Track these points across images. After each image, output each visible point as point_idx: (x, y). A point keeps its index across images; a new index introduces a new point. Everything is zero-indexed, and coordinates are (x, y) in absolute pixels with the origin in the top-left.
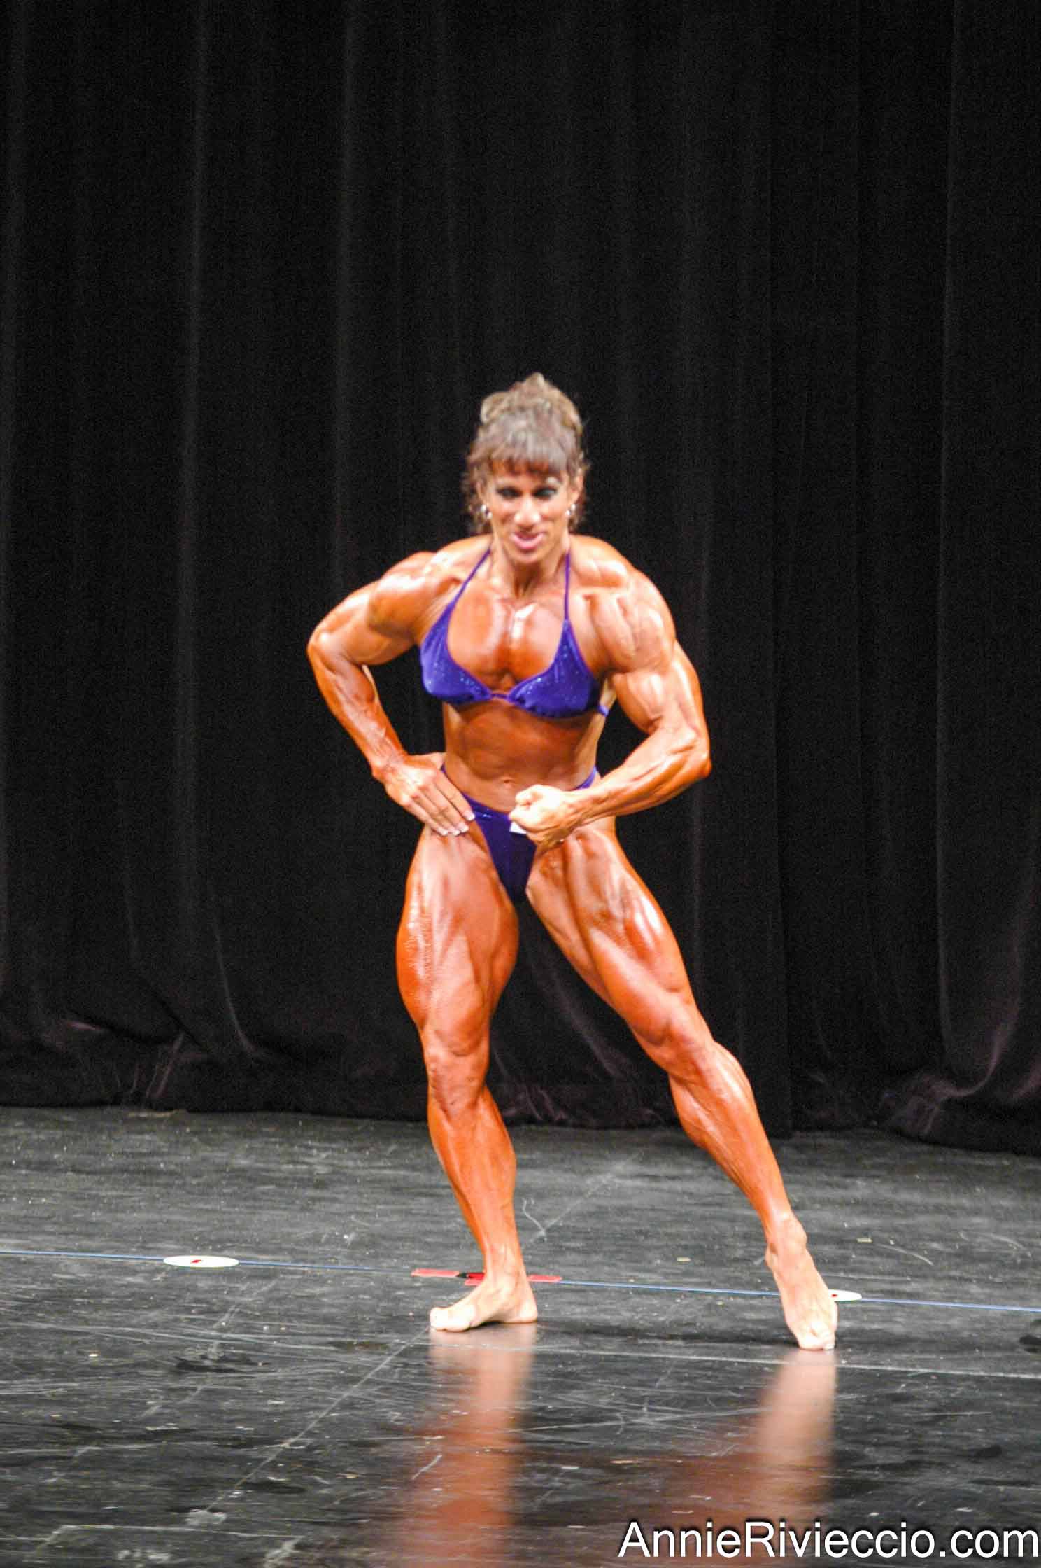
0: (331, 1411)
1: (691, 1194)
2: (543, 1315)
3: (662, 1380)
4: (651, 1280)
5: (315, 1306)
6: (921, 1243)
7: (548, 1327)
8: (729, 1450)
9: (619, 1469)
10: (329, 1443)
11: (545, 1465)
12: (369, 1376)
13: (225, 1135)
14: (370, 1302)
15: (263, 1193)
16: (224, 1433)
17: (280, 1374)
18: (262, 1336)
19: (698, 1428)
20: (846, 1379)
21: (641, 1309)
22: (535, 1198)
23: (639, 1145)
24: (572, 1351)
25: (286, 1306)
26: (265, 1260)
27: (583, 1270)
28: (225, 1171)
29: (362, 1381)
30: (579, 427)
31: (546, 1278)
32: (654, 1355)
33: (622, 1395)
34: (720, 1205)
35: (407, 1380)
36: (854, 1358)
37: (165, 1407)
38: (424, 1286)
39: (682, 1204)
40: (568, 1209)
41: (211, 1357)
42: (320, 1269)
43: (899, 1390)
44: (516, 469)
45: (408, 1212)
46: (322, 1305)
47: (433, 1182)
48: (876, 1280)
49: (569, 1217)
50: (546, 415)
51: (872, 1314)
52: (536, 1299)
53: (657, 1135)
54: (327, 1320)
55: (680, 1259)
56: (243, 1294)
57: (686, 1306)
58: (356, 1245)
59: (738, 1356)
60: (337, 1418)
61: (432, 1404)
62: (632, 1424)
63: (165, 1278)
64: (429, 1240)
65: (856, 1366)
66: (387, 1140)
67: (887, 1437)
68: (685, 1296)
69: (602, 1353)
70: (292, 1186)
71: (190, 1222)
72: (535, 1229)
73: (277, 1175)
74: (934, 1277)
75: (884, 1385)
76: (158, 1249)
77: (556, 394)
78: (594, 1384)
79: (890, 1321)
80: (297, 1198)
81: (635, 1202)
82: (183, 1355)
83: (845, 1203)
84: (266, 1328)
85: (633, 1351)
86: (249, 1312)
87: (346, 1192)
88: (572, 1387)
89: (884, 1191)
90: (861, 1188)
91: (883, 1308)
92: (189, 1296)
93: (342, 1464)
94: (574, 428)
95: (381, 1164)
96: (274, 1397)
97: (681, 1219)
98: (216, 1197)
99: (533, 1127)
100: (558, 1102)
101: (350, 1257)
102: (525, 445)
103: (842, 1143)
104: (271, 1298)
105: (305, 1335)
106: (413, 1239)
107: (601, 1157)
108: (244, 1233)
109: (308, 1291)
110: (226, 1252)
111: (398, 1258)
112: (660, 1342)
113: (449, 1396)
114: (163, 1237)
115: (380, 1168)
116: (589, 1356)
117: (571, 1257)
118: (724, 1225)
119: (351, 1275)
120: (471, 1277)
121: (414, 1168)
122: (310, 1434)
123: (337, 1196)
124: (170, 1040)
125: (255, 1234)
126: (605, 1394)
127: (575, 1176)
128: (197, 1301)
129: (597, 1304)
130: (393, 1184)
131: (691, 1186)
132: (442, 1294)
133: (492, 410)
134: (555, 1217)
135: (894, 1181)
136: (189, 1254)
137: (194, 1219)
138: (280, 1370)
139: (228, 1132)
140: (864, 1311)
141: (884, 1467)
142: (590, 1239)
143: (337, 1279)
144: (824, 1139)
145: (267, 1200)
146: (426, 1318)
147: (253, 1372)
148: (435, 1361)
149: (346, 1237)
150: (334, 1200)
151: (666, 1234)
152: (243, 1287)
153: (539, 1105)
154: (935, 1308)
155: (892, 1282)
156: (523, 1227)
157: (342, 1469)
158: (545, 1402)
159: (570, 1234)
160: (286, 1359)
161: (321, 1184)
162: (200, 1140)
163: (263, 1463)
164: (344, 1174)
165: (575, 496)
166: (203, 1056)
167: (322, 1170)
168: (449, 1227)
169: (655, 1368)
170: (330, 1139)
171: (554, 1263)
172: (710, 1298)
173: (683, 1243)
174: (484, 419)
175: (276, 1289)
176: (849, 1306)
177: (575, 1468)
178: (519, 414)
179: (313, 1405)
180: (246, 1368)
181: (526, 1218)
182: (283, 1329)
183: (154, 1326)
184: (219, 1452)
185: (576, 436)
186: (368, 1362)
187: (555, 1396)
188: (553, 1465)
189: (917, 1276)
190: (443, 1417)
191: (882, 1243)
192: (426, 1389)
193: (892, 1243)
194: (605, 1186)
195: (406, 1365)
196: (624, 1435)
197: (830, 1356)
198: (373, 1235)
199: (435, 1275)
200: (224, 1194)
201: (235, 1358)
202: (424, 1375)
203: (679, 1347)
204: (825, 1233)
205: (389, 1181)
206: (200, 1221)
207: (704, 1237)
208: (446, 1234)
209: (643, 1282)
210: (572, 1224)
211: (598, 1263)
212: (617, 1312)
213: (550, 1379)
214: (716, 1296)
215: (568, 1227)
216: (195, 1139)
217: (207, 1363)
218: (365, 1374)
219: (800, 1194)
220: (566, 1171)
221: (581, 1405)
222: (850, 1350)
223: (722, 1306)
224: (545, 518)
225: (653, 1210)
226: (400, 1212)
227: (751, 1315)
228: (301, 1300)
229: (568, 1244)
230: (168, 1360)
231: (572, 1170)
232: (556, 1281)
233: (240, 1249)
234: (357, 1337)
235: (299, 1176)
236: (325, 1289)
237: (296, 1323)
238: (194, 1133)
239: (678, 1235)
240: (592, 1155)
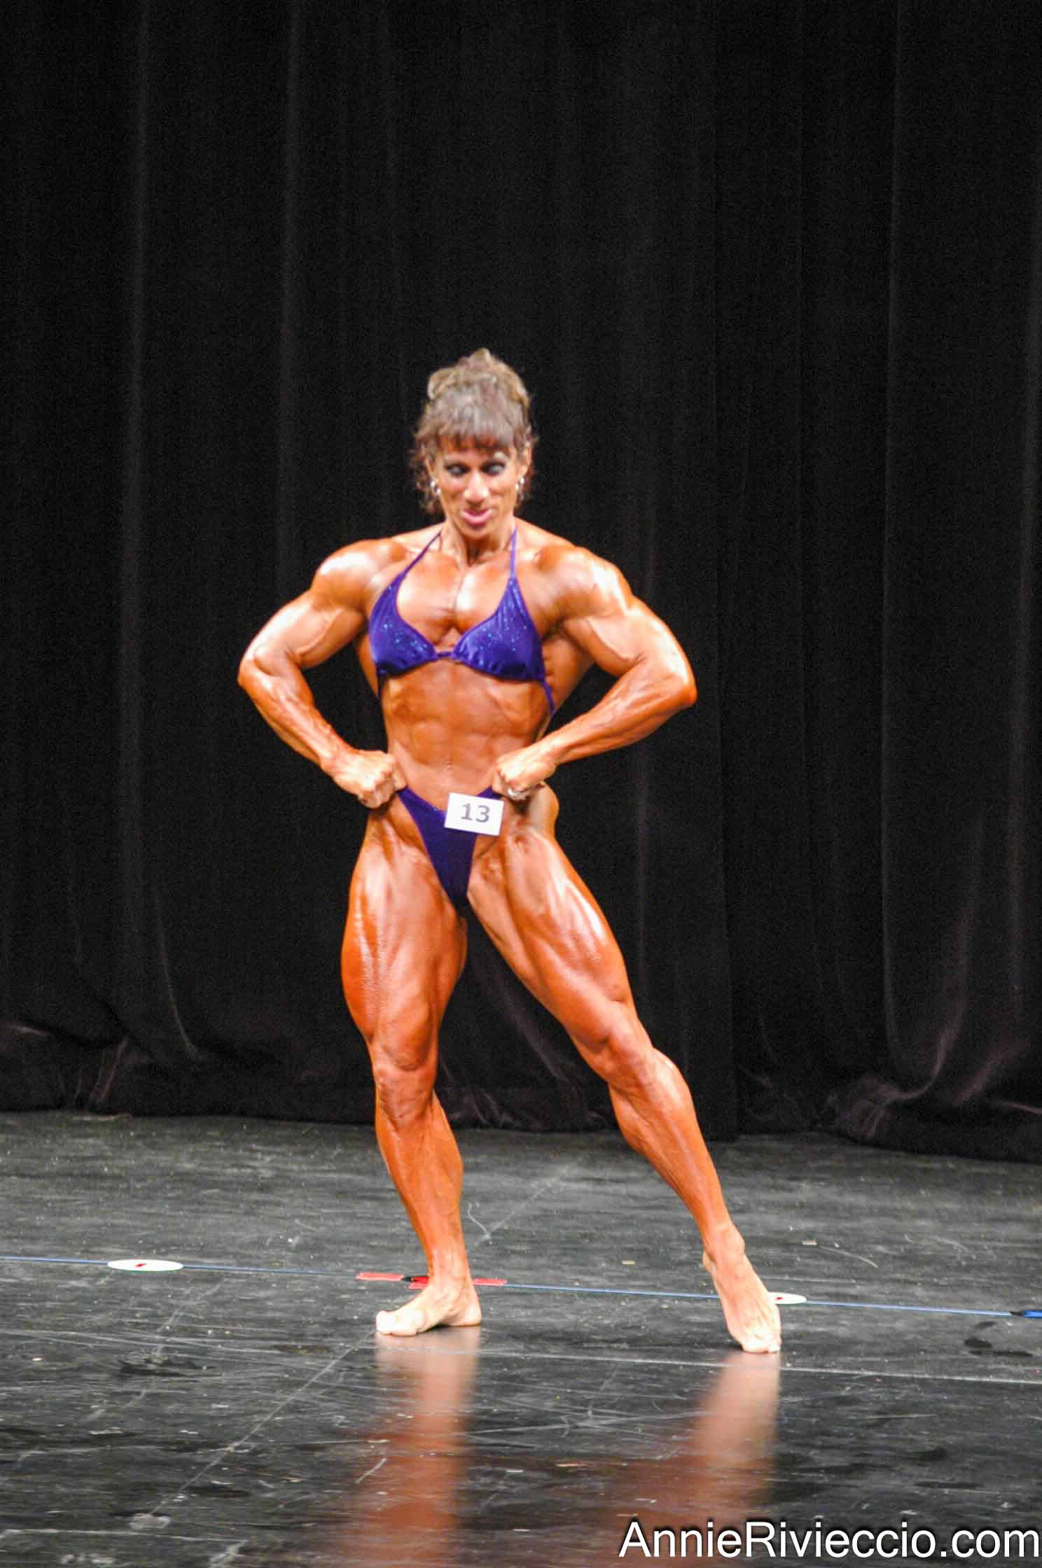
0: (275, 1415)
1: (635, 1198)
2: (487, 1319)
3: (606, 1384)
4: (597, 1283)
5: (258, 1310)
6: (865, 1246)
7: (493, 1332)
8: (673, 1453)
9: (564, 1473)
10: (274, 1446)
11: (490, 1469)
12: (314, 1380)
13: (168, 1139)
14: (314, 1306)
15: (209, 1197)
16: (169, 1437)
17: (224, 1377)
18: (206, 1340)
19: (643, 1431)
20: (789, 1382)
21: (585, 1312)
22: (481, 1201)
23: (582, 1148)
24: (518, 1355)
25: (230, 1310)
26: (209, 1264)
27: (528, 1273)
28: (168, 1175)
29: (306, 1385)
30: (526, 401)
31: (492, 1282)
32: (599, 1359)
33: (566, 1398)
34: (665, 1208)
35: (352, 1383)
36: (798, 1361)
37: (108, 1411)
38: (369, 1291)
39: (626, 1207)
40: (513, 1213)
41: (155, 1361)
42: (265, 1273)
43: (843, 1393)
44: (463, 444)
45: (353, 1216)
46: (266, 1309)
47: (378, 1186)
48: (821, 1284)
49: (514, 1220)
50: (492, 390)
51: (817, 1316)
52: (480, 1301)
53: (602, 1139)
54: (272, 1323)
55: (625, 1263)
56: (187, 1298)
57: (631, 1309)
58: (300, 1248)
59: (683, 1359)
60: (282, 1422)
61: (377, 1408)
62: (577, 1427)
63: (110, 1283)
64: (374, 1243)
65: (800, 1369)
66: (332, 1144)
67: (834, 1440)
68: (630, 1300)
69: (547, 1356)
70: (236, 1190)
71: (134, 1227)
72: (480, 1232)
73: (222, 1178)
74: (879, 1279)
75: (828, 1388)
76: (102, 1253)
77: (502, 368)
78: (538, 1387)
79: (835, 1323)
80: (242, 1201)
81: (579, 1206)
82: (127, 1359)
83: (790, 1206)
84: (210, 1332)
85: (579, 1354)
86: (194, 1316)
87: (290, 1196)
88: (516, 1390)
89: (830, 1194)
90: (806, 1191)
91: (829, 1311)
92: (133, 1300)
93: (287, 1468)
94: (521, 402)
95: (326, 1168)
96: (218, 1401)
97: (626, 1222)
98: (160, 1201)
99: (479, 1131)
100: (503, 1107)
101: (294, 1261)
102: (471, 420)
103: (787, 1147)
104: (215, 1302)
105: (249, 1339)
106: (358, 1243)
107: (547, 1160)
108: (190, 1237)
109: (253, 1294)
110: (171, 1256)
111: (342, 1261)
112: (605, 1345)
113: (395, 1400)
114: (107, 1240)
115: (324, 1171)
116: (533, 1359)
117: (515, 1260)
118: (668, 1228)
119: (296, 1279)
120: (415, 1281)
121: (359, 1172)
122: (254, 1438)
123: (281, 1199)
124: (113, 1042)
125: (199, 1238)
126: (550, 1397)
127: (520, 1180)
128: (141, 1305)
129: (542, 1307)
130: (338, 1188)
131: (636, 1190)
132: (386, 1297)
133: (437, 386)
134: (499, 1220)
135: (838, 1184)
136: (133, 1258)
137: (138, 1223)
138: (224, 1374)
139: (172, 1135)
140: (809, 1313)
141: (828, 1470)
142: (536, 1242)
143: (282, 1282)
144: (770, 1143)
145: (210, 1204)
146: (371, 1322)
147: (199, 1376)
148: (380, 1365)
149: (290, 1240)
150: (278, 1204)
151: (611, 1237)
152: (187, 1292)
153: (484, 1108)
154: (880, 1310)
155: (837, 1285)
156: (469, 1231)
157: (285, 1473)
158: (490, 1405)
159: (515, 1238)
160: (230, 1363)
161: (265, 1188)
162: (145, 1144)
163: (208, 1467)
164: (288, 1178)
165: (524, 470)
166: (145, 1059)
167: (267, 1173)
168: (394, 1230)
169: (602, 1371)
170: (275, 1143)
171: (499, 1265)
172: (655, 1301)
173: (628, 1246)
174: (431, 395)
175: (220, 1293)
176: (794, 1308)
177: (521, 1471)
178: (464, 389)
179: (258, 1408)
180: (190, 1372)
181: (471, 1221)
182: (227, 1333)
183: (99, 1330)
184: (163, 1456)
185: (523, 409)
186: (312, 1366)
187: (498, 1399)
188: (498, 1469)
189: (863, 1279)
190: (389, 1421)
191: (825, 1245)
192: (371, 1392)
193: (837, 1246)
194: (549, 1190)
195: (351, 1368)
196: (569, 1438)
197: (774, 1359)
198: (317, 1239)
199: (381, 1278)
200: (170, 1198)
201: (181, 1362)
202: (369, 1378)
203: (624, 1350)
204: (771, 1235)
205: (333, 1184)
206: (145, 1225)
207: (649, 1240)
208: (393, 1236)
209: (588, 1285)
210: (518, 1228)
211: (542, 1266)
212: (561, 1316)
213: (495, 1383)
214: (661, 1299)
215: (514, 1231)
216: (139, 1143)
217: (151, 1367)
218: (310, 1378)
219: (746, 1197)
220: (511, 1174)
221: (527, 1408)
222: (794, 1353)
223: (667, 1309)
224: (494, 493)
225: (598, 1213)
226: (344, 1215)
227: (696, 1318)
228: (245, 1304)
229: (513, 1247)
230: (113, 1364)
231: (517, 1174)
232: (501, 1284)
233: (185, 1253)
234: (302, 1341)
235: (242, 1180)
236: (269, 1293)
237: (240, 1327)
238: (138, 1137)
239: (623, 1238)
240: (537, 1158)
